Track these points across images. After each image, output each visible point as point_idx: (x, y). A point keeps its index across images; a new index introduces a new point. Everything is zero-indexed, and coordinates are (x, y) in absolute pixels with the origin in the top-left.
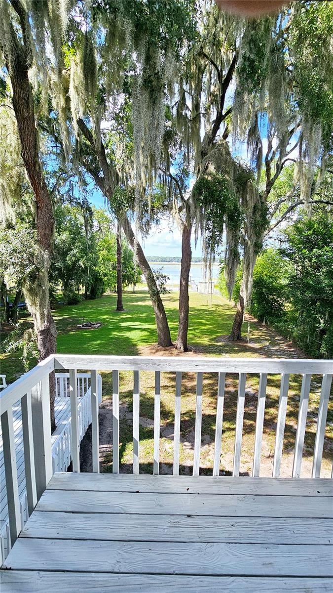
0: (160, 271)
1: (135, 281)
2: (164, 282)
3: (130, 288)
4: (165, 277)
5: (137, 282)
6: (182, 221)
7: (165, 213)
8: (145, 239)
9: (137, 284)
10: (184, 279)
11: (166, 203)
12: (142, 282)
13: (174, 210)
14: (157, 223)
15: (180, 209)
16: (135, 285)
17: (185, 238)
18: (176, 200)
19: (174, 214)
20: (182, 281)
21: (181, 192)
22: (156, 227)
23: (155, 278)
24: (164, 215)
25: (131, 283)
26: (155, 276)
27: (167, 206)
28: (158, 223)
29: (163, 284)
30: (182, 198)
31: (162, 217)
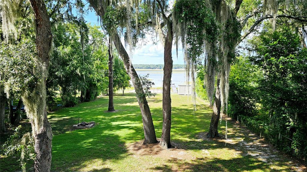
0: (146, 78)
1: (125, 86)
2: (150, 86)
3: (120, 91)
4: (150, 82)
5: (126, 86)
6: (164, 35)
7: (149, 28)
8: (133, 51)
9: (126, 88)
10: (166, 84)
11: (150, 20)
12: (130, 86)
13: (157, 27)
14: (142, 37)
15: (162, 25)
16: (124, 88)
17: (167, 50)
18: (158, 18)
19: (157, 29)
20: (165, 86)
21: (162, 11)
22: (141, 40)
23: (142, 83)
24: (149, 30)
25: (121, 87)
26: (141, 82)
27: (151, 23)
28: (144, 36)
29: (149, 88)
30: (164, 16)
31: (146, 32)
